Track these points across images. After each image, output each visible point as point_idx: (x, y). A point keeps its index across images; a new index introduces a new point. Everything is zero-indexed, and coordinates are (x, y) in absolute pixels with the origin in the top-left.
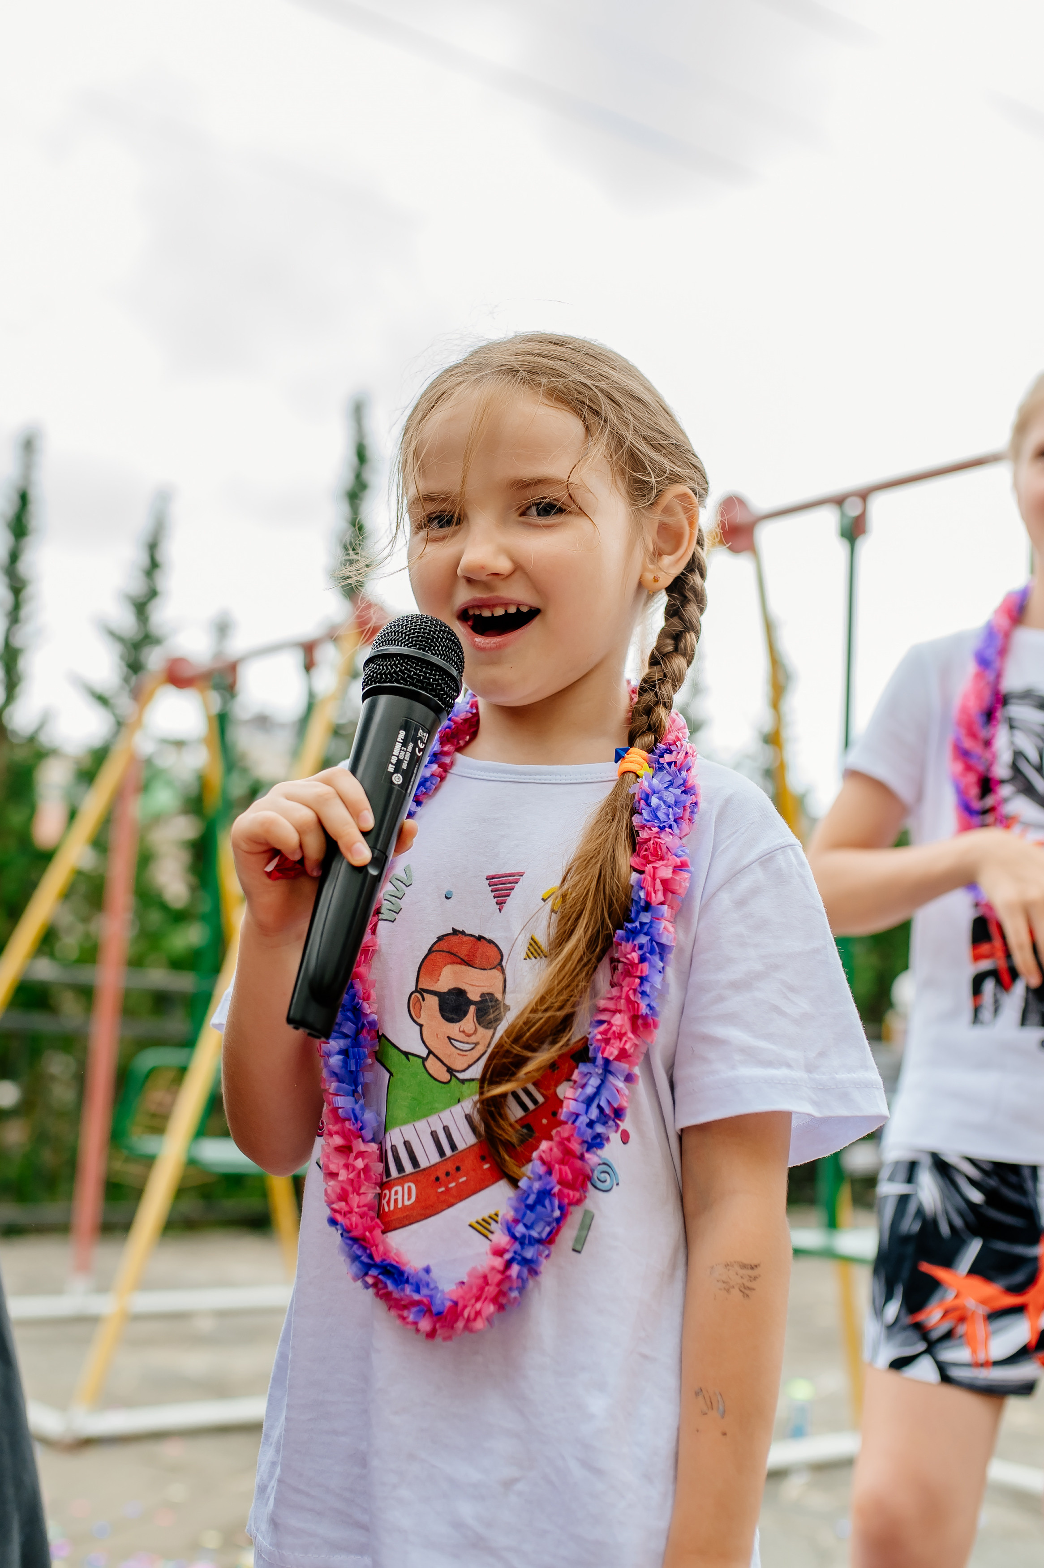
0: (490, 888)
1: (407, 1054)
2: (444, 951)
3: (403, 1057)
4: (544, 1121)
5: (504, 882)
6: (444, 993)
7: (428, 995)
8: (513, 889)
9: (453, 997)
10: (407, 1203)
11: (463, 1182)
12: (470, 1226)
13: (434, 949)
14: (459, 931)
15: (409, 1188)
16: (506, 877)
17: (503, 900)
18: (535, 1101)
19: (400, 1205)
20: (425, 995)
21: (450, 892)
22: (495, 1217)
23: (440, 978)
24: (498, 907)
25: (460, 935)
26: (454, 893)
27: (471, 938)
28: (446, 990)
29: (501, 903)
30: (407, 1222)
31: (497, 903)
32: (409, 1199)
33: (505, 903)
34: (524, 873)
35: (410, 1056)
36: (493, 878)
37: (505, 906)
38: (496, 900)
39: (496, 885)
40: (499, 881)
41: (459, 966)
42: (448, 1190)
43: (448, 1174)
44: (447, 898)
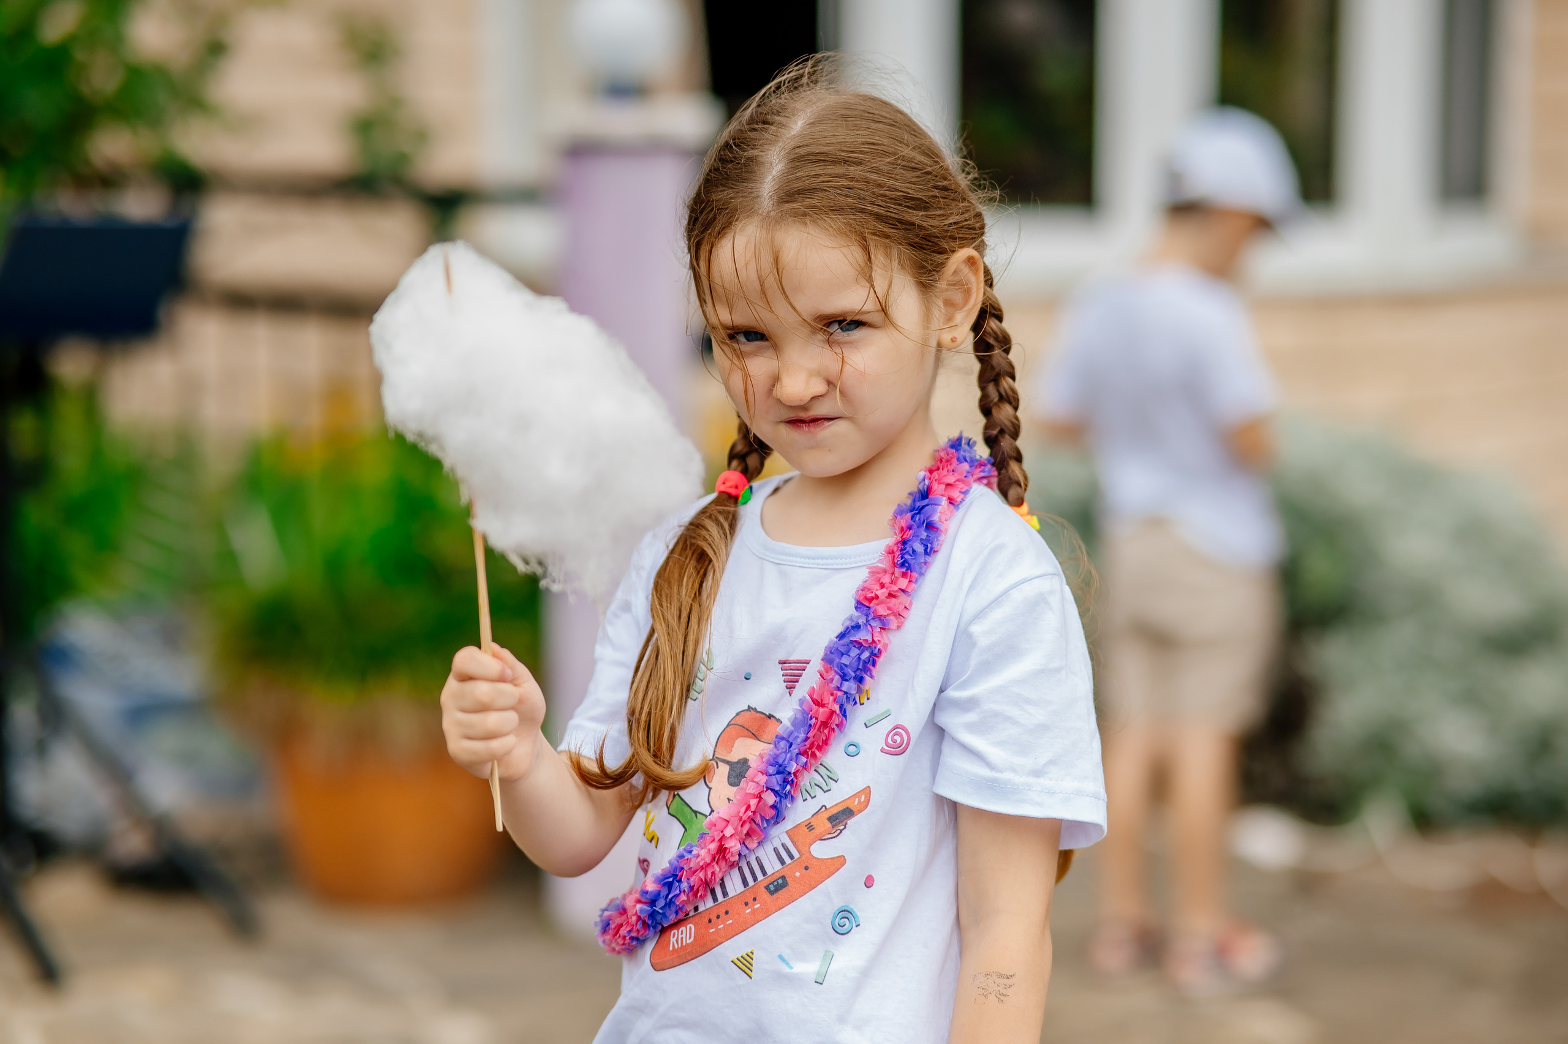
0: (782, 672)
1: (696, 812)
2: (738, 725)
3: (694, 814)
4: (798, 874)
5: (792, 668)
6: (735, 762)
7: (722, 763)
8: (800, 675)
9: (739, 766)
10: (689, 941)
11: (729, 924)
12: (732, 961)
13: (731, 723)
14: (752, 708)
15: (690, 928)
16: (794, 663)
17: (793, 685)
18: (791, 857)
19: (684, 944)
20: (719, 763)
21: (750, 674)
22: (750, 955)
23: (733, 749)
24: (788, 690)
25: (752, 711)
26: (752, 674)
27: (762, 716)
28: (736, 761)
29: (792, 688)
30: (690, 958)
31: (787, 688)
32: (690, 938)
33: (794, 688)
34: (810, 661)
35: (698, 814)
36: (785, 663)
37: (795, 691)
38: (785, 684)
39: (787, 670)
40: (789, 666)
41: (750, 739)
42: (718, 930)
43: (718, 917)
44: (746, 679)
